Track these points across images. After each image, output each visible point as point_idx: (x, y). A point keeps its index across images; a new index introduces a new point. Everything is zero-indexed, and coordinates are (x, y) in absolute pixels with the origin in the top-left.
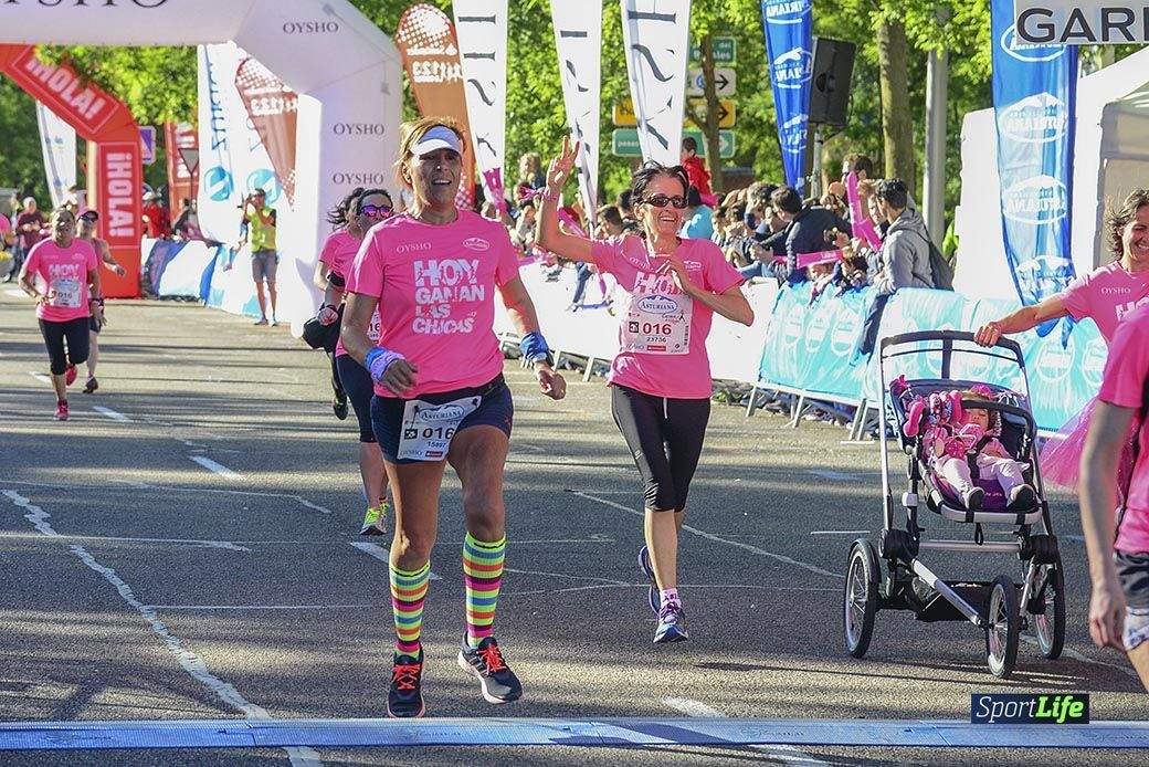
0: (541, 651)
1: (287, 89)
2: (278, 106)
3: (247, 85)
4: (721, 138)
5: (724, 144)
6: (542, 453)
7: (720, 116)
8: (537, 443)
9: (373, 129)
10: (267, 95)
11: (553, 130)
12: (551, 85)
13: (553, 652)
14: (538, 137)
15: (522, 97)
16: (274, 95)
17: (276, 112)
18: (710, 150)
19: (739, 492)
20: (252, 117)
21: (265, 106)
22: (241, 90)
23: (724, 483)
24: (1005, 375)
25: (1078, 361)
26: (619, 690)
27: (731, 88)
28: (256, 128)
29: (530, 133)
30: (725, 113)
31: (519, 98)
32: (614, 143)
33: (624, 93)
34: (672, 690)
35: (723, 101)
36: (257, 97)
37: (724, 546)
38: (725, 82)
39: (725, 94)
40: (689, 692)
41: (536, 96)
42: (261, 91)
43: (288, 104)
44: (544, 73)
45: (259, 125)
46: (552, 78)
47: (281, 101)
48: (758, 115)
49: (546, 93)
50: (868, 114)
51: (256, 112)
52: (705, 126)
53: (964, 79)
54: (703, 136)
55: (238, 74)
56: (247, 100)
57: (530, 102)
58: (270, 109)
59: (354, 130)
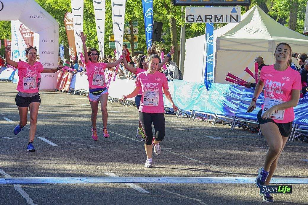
0: (78, 162)
1: (32, 31)
2: (30, 35)
3: (22, 30)
4: (134, 44)
5: (135, 46)
6: (87, 117)
7: (134, 39)
8: (86, 115)
9: (52, 41)
10: (27, 33)
11: (95, 42)
12: (94, 31)
13: (81, 162)
14: (92, 44)
15: (88, 34)
16: (28, 33)
17: (29, 37)
18: (131, 47)
19: (131, 126)
20: (23, 38)
21: (27, 35)
22: (21, 31)
23: (128, 124)
24: (194, 99)
25: (210, 97)
26: (95, 171)
27: (137, 33)
28: (25, 41)
29: (90, 43)
30: (136, 39)
31: (87, 34)
32: (109, 45)
33: (112, 33)
34: (107, 170)
35: (135, 36)
36: (25, 33)
37: (126, 138)
38: (136, 31)
39: (136, 34)
40: (111, 171)
41: (91, 34)
42: (26, 32)
43: (32, 35)
44: (93, 28)
45: (25, 40)
46: (95, 30)
47: (31, 34)
48: (144, 39)
49: (93, 33)
50: (169, 39)
51: (25, 37)
52: (130, 41)
53: (192, 31)
54: (130, 44)
55: (20, 28)
56: (22, 34)
57: (90, 35)
58: (28, 36)
59: (47, 41)
